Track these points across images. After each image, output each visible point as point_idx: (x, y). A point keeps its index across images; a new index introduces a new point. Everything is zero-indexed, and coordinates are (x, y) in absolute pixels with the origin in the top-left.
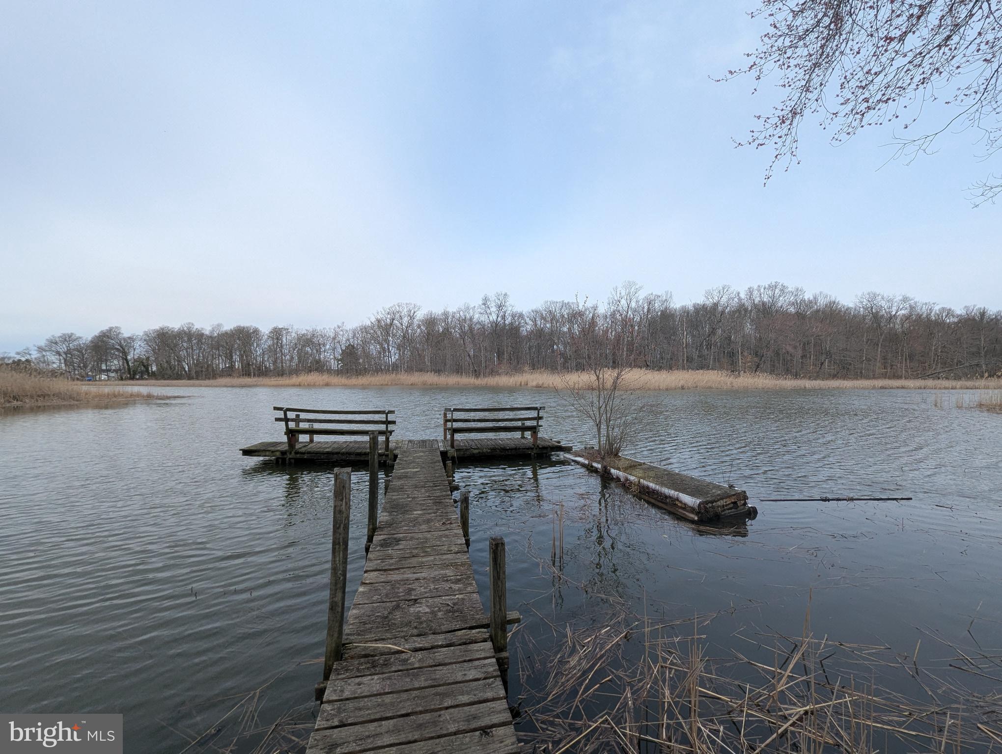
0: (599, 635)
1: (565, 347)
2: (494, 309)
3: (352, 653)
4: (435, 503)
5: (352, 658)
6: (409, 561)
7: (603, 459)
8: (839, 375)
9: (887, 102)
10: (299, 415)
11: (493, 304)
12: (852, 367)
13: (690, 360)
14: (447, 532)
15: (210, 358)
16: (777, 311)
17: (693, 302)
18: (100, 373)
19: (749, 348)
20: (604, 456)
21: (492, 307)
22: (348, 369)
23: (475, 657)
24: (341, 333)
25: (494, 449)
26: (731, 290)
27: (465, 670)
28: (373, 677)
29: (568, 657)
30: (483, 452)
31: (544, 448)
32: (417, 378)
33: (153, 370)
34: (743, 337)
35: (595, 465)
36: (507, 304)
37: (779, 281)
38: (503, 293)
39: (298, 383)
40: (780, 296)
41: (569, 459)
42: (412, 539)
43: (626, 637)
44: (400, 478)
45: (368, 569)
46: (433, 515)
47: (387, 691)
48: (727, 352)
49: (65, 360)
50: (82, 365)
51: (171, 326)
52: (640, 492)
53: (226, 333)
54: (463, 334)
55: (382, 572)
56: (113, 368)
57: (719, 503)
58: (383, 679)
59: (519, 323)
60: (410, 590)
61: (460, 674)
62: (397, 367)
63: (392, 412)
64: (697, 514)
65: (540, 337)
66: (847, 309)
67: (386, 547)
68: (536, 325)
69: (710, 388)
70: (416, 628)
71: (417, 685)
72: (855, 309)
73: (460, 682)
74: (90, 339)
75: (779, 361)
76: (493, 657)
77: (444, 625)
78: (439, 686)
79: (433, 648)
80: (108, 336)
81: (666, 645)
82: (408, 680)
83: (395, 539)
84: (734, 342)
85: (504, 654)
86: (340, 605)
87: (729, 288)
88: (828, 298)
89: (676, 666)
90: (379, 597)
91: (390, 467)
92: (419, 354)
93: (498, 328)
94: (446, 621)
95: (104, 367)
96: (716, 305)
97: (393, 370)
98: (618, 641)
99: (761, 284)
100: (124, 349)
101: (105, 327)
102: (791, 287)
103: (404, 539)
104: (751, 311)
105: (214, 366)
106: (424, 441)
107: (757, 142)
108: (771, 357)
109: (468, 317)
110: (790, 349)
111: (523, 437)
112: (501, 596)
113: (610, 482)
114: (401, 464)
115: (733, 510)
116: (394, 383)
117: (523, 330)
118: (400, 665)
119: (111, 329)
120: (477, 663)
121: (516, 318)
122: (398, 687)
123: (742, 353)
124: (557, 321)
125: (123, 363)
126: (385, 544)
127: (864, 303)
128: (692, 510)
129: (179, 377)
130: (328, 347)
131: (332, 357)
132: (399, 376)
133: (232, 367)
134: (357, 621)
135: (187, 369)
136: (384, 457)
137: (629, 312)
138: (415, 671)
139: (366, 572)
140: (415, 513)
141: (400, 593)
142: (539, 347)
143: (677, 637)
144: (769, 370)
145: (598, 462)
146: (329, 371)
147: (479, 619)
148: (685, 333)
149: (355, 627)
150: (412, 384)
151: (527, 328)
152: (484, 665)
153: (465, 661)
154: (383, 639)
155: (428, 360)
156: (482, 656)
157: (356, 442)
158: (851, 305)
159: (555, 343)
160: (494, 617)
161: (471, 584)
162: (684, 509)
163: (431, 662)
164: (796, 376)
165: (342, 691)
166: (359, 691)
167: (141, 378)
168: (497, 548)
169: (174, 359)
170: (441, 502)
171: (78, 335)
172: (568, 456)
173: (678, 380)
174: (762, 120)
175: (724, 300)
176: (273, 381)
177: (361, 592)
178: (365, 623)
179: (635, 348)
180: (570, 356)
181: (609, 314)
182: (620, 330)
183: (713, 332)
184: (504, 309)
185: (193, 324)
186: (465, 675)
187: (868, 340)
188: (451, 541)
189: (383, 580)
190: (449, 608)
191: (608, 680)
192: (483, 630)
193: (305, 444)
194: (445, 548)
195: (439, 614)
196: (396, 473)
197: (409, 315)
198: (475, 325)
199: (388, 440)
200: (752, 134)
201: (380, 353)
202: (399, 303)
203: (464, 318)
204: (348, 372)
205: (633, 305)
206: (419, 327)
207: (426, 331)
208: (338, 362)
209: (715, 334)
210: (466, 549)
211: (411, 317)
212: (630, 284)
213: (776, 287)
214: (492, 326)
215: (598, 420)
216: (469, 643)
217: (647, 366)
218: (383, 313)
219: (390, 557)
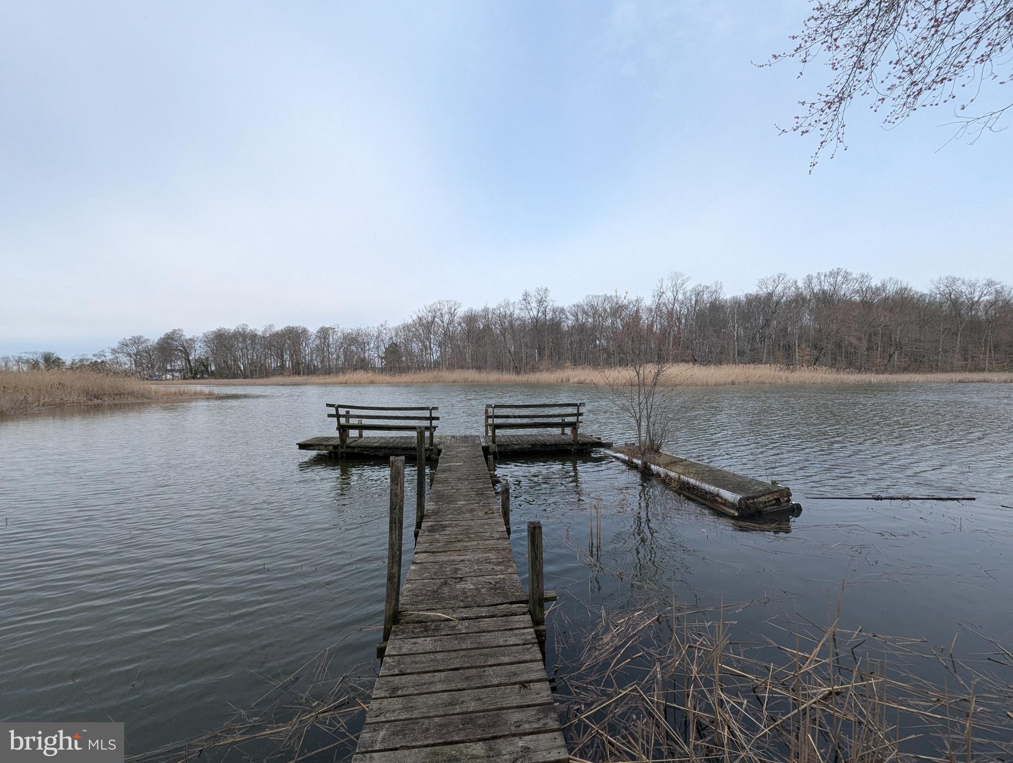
0: (633, 617)
1: (608, 342)
2: (534, 305)
3: (407, 619)
4: (478, 495)
5: (407, 623)
6: (455, 545)
7: (643, 454)
8: (911, 368)
9: (942, 83)
10: (349, 411)
11: (534, 300)
12: (926, 359)
13: (741, 353)
14: (489, 521)
15: (263, 358)
16: (839, 300)
17: (746, 292)
18: (166, 373)
19: (808, 340)
20: (644, 452)
21: (532, 302)
22: (391, 367)
23: (515, 627)
24: (385, 331)
25: (534, 445)
26: (786, 280)
27: (506, 637)
28: (426, 639)
29: (602, 635)
30: (524, 448)
31: (584, 444)
32: (458, 375)
33: (212, 369)
34: (801, 328)
35: (635, 461)
36: (548, 299)
37: (841, 267)
38: (544, 288)
39: (344, 381)
40: (843, 283)
41: (610, 455)
42: (457, 525)
43: (658, 620)
44: (444, 471)
45: (419, 551)
46: (476, 505)
47: (438, 650)
48: (783, 346)
49: (135, 361)
50: (150, 366)
51: (227, 328)
52: (680, 488)
53: (277, 333)
54: (504, 331)
55: (430, 554)
56: (177, 368)
57: (760, 499)
58: (435, 641)
59: (561, 318)
60: (457, 570)
61: (502, 640)
62: (439, 364)
63: (436, 408)
64: (737, 509)
65: (582, 332)
66: (921, 296)
67: (434, 532)
68: (577, 320)
69: (763, 383)
70: (462, 601)
71: (464, 647)
72: (931, 296)
73: (502, 646)
74: (156, 341)
75: (842, 353)
76: (532, 627)
77: (487, 599)
78: (484, 648)
79: (477, 618)
80: (172, 338)
81: (696, 629)
82: (456, 642)
83: (441, 525)
84: (790, 334)
85: (542, 628)
86: (397, 576)
87: (785, 276)
88: (899, 284)
89: (706, 647)
90: (429, 575)
91: (435, 461)
92: (460, 351)
93: (538, 324)
94: (489, 596)
95: (169, 368)
96: (770, 295)
97: (435, 367)
98: (650, 623)
99: (821, 271)
100: (186, 350)
101: (169, 330)
102: (856, 273)
103: (450, 526)
104: (810, 300)
105: (267, 365)
106: (466, 437)
107: (800, 130)
108: (833, 350)
109: (508, 313)
110: (854, 341)
111: (563, 433)
112: (539, 575)
113: (651, 478)
114: (445, 458)
115: (775, 507)
116: (436, 380)
117: (564, 326)
118: (449, 630)
119: (174, 331)
120: (517, 632)
121: (557, 313)
122: (447, 648)
123: (799, 346)
124: (600, 315)
125: (186, 363)
126: (432, 530)
127: (941, 289)
128: (732, 506)
129: (235, 376)
130: (372, 345)
131: (376, 355)
132: (440, 373)
133: (283, 366)
134: (411, 593)
135: (242, 369)
136: (429, 452)
137: (676, 304)
138: (463, 635)
139: (416, 553)
140: (459, 503)
141: (447, 572)
142: (580, 342)
143: (708, 622)
144: (830, 363)
145: (639, 459)
146: (374, 369)
147: (519, 596)
148: (736, 325)
149: (408, 598)
150: (453, 382)
151: (569, 323)
152: (524, 634)
153: (506, 630)
154: (434, 609)
155: (469, 357)
156: (521, 626)
157: (402, 438)
158: (926, 291)
159: (597, 338)
160: (533, 593)
161: (512, 566)
162: (724, 504)
163: (476, 629)
164: (860, 370)
165: (400, 648)
166: (415, 649)
167: (202, 378)
168: (535, 531)
169: (231, 359)
170: (483, 494)
171: (146, 337)
172: (608, 452)
173: (728, 375)
174: (807, 106)
175: (780, 289)
176: (321, 379)
177: (412, 570)
178: (417, 596)
179: (681, 342)
180: (613, 352)
181: (654, 307)
182: (666, 324)
183: (767, 323)
184: (545, 304)
185: (247, 326)
186: (506, 640)
187: (946, 329)
188: (493, 529)
189: (431, 560)
190: (492, 586)
191: (639, 656)
192: (522, 605)
193: (355, 439)
194: (488, 534)
195: (483, 590)
196: (441, 467)
197: (450, 313)
198: (516, 321)
199: (432, 434)
200: (797, 120)
201: (422, 350)
202: (439, 301)
203: (504, 314)
204: (391, 370)
205: (680, 297)
206: (460, 324)
207: (466, 328)
208: (381, 360)
209: (769, 326)
210: (507, 536)
211: (452, 315)
212: (677, 275)
213: (838, 274)
214: (532, 322)
215: (638, 416)
216: (510, 615)
217: (695, 361)
218: (425, 311)
219: (438, 541)
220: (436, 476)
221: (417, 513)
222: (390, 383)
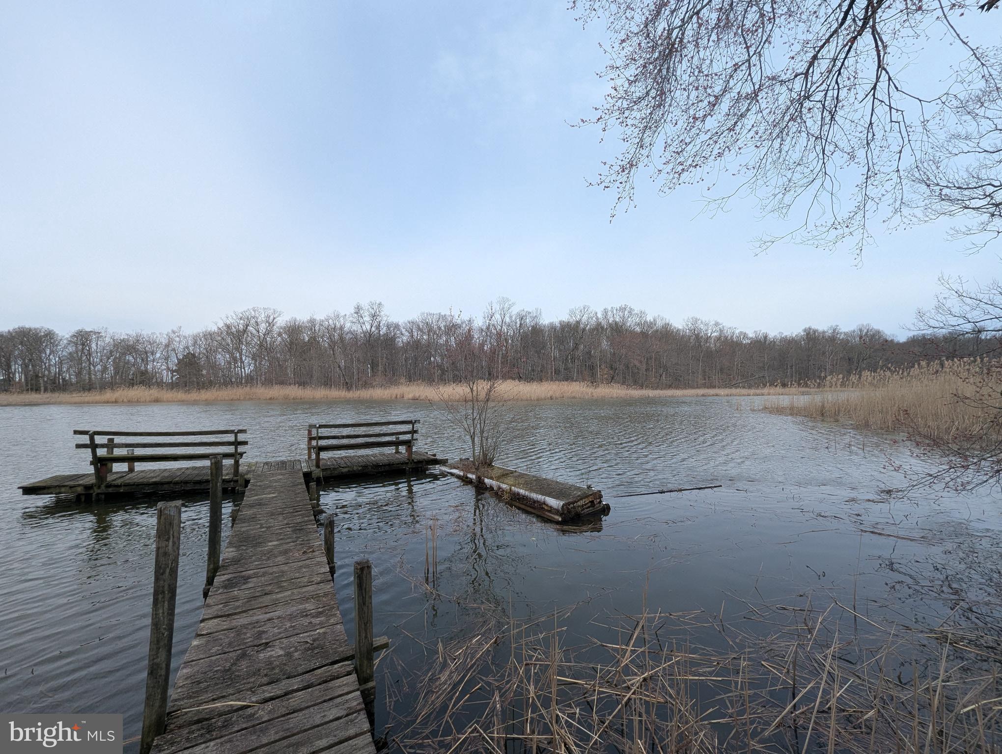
1: (442, 359)
2: (367, 319)
3: (180, 722)
4: (294, 531)
5: (180, 727)
6: (261, 600)
7: (477, 469)
8: (673, 386)
9: (695, 167)
10: (112, 439)
11: (367, 314)
12: (682, 379)
13: (557, 372)
14: (308, 562)
16: (626, 330)
17: (560, 319)
19: (606, 362)
20: (478, 467)
21: (365, 316)
22: (186, 382)
23: (336, 695)
24: (177, 339)
25: (365, 467)
26: (589, 311)
27: (324, 711)
28: (208, 744)
29: (439, 674)
30: (353, 471)
31: (419, 462)
32: (277, 391)
34: (601, 352)
35: (470, 476)
36: (382, 313)
37: (627, 304)
38: (378, 302)
40: (628, 317)
41: (445, 471)
42: (264, 575)
43: (495, 642)
44: (251, 506)
45: (206, 617)
46: (292, 544)
48: (588, 366)
52: (511, 499)
54: (333, 344)
55: (224, 619)
57: (579, 503)
58: (222, 743)
59: (395, 334)
60: (261, 633)
61: (319, 716)
62: (252, 379)
63: (241, 431)
64: (561, 515)
65: (417, 348)
67: (231, 587)
68: (412, 336)
69: (574, 398)
70: (266, 675)
71: (265, 741)
73: (318, 726)
75: (629, 373)
76: (358, 690)
77: (301, 665)
78: (293, 735)
79: (286, 694)
81: (531, 643)
82: (254, 737)
83: (243, 577)
84: (593, 357)
85: (370, 684)
87: (589, 308)
88: (664, 320)
89: (541, 661)
90: (219, 648)
91: (240, 493)
92: (279, 365)
93: (372, 339)
94: (304, 660)
96: (578, 323)
97: (247, 382)
98: (488, 648)
99: (614, 306)
102: (636, 310)
103: (255, 576)
104: (607, 329)
106: (283, 463)
107: (604, 184)
108: (623, 370)
109: (338, 325)
110: (637, 363)
111: (397, 452)
112: (367, 623)
113: (484, 491)
114: (254, 490)
115: (591, 508)
116: (248, 397)
117: (399, 341)
118: (244, 723)
120: (338, 700)
121: (392, 329)
123: (600, 366)
124: (435, 333)
126: (229, 585)
127: (689, 326)
128: (557, 512)
130: (158, 355)
131: (164, 367)
132: (254, 390)
133: (10, 380)
134: (189, 681)
136: (232, 483)
137: (503, 326)
138: (264, 725)
139: (203, 621)
140: (270, 544)
141: (247, 639)
142: (415, 358)
143: (541, 633)
144: (622, 381)
145: (473, 473)
146: (160, 384)
147: (342, 652)
148: (553, 348)
149: (182, 690)
150: (270, 399)
151: (403, 339)
152: (347, 701)
153: (324, 701)
154: (223, 697)
155: (291, 371)
156: (344, 692)
158: (680, 327)
159: (431, 355)
160: (360, 646)
161: (334, 615)
162: (550, 511)
163: (283, 711)
164: (642, 387)
168: (363, 572)
170: (302, 529)
172: (444, 469)
173: (547, 391)
174: (608, 166)
175: (585, 319)
176: (76, 397)
177: (195, 646)
178: (199, 683)
179: (509, 361)
180: (448, 368)
181: (484, 327)
182: (495, 344)
183: (576, 347)
184: (379, 319)
186: (324, 716)
187: (693, 356)
188: (312, 571)
189: (225, 627)
190: (308, 645)
191: (478, 689)
192: (346, 663)
193: (122, 475)
194: (305, 580)
195: (296, 654)
196: (247, 501)
197: (267, 322)
198: (347, 334)
199: (237, 463)
200: (600, 177)
201: (229, 363)
202: (254, 308)
203: (333, 326)
204: (186, 386)
205: (507, 320)
206: (280, 334)
207: (288, 340)
208: (172, 374)
209: (578, 349)
210: (330, 578)
211: (271, 324)
212: (504, 300)
213: (625, 309)
214: (365, 336)
215: (472, 431)
216: (331, 680)
217: (520, 378)
218: (234, 318)
219: (236, 599)
220: (240, 513)
221: (209, 565)
222: (183, 401)
